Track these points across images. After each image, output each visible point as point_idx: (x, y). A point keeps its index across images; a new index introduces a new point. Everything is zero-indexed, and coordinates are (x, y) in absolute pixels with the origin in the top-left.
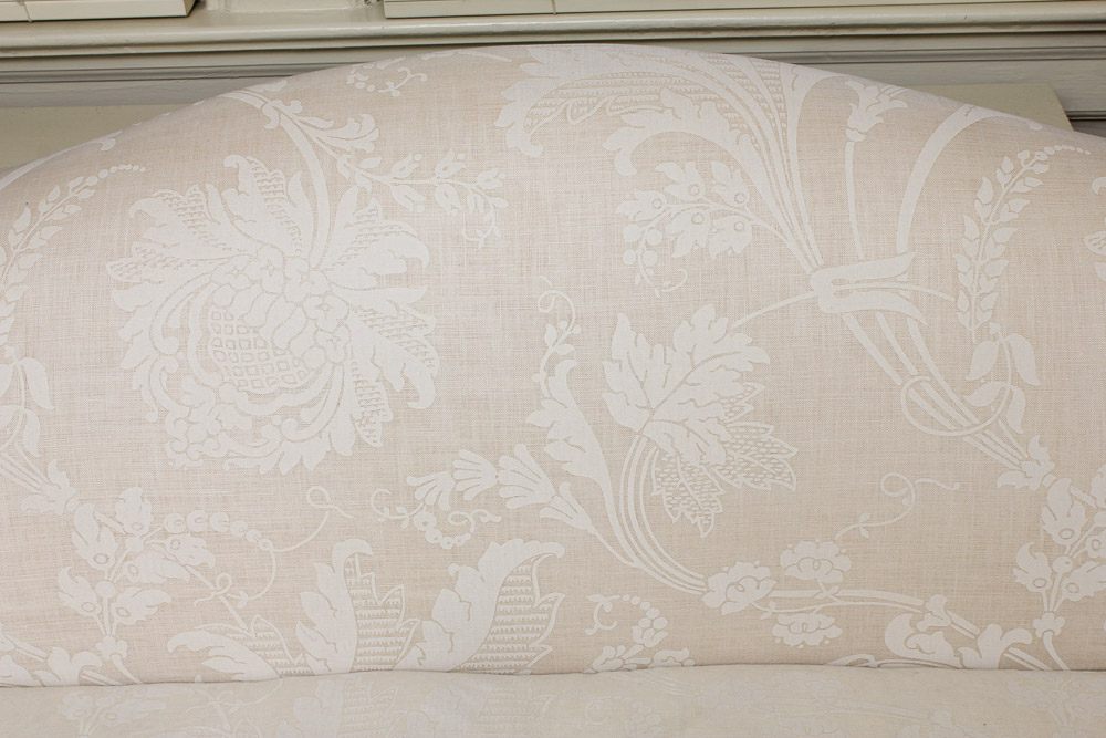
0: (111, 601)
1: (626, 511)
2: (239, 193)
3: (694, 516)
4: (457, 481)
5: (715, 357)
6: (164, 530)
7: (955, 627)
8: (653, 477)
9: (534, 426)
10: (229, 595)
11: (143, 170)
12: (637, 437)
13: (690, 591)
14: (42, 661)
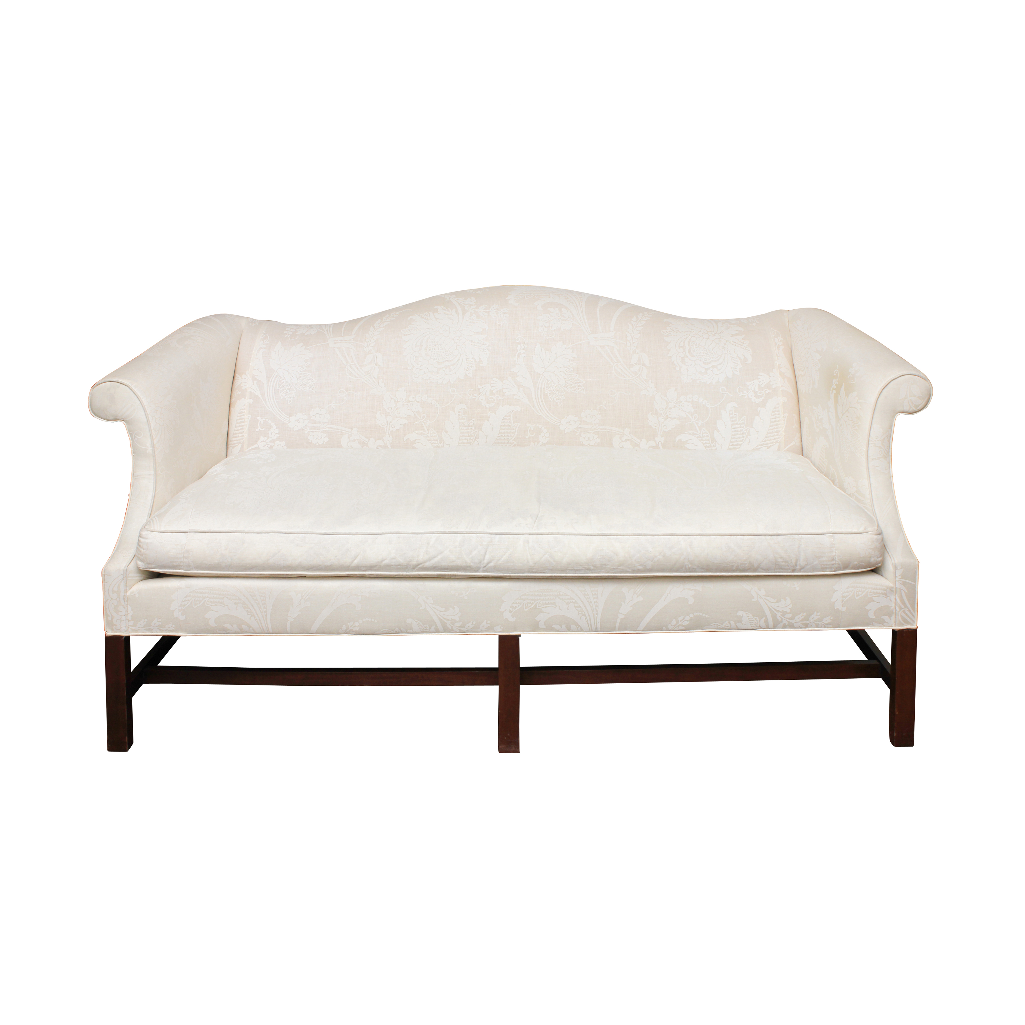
0: (390, 422)
1: (538, 397)
2: (438, 314)
3: (557, 400)
4: (492, 387)
5: (563, 355)
6: (409, 400)
7: (633, 440)
8: (546, 387)
9: (513, 372)
10: (424, 421)
11: (412, 310)
12: (541, 376)
13: (556, 424)
14: (367, 443)
